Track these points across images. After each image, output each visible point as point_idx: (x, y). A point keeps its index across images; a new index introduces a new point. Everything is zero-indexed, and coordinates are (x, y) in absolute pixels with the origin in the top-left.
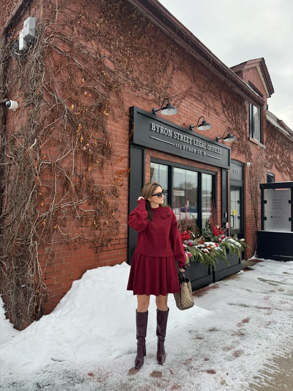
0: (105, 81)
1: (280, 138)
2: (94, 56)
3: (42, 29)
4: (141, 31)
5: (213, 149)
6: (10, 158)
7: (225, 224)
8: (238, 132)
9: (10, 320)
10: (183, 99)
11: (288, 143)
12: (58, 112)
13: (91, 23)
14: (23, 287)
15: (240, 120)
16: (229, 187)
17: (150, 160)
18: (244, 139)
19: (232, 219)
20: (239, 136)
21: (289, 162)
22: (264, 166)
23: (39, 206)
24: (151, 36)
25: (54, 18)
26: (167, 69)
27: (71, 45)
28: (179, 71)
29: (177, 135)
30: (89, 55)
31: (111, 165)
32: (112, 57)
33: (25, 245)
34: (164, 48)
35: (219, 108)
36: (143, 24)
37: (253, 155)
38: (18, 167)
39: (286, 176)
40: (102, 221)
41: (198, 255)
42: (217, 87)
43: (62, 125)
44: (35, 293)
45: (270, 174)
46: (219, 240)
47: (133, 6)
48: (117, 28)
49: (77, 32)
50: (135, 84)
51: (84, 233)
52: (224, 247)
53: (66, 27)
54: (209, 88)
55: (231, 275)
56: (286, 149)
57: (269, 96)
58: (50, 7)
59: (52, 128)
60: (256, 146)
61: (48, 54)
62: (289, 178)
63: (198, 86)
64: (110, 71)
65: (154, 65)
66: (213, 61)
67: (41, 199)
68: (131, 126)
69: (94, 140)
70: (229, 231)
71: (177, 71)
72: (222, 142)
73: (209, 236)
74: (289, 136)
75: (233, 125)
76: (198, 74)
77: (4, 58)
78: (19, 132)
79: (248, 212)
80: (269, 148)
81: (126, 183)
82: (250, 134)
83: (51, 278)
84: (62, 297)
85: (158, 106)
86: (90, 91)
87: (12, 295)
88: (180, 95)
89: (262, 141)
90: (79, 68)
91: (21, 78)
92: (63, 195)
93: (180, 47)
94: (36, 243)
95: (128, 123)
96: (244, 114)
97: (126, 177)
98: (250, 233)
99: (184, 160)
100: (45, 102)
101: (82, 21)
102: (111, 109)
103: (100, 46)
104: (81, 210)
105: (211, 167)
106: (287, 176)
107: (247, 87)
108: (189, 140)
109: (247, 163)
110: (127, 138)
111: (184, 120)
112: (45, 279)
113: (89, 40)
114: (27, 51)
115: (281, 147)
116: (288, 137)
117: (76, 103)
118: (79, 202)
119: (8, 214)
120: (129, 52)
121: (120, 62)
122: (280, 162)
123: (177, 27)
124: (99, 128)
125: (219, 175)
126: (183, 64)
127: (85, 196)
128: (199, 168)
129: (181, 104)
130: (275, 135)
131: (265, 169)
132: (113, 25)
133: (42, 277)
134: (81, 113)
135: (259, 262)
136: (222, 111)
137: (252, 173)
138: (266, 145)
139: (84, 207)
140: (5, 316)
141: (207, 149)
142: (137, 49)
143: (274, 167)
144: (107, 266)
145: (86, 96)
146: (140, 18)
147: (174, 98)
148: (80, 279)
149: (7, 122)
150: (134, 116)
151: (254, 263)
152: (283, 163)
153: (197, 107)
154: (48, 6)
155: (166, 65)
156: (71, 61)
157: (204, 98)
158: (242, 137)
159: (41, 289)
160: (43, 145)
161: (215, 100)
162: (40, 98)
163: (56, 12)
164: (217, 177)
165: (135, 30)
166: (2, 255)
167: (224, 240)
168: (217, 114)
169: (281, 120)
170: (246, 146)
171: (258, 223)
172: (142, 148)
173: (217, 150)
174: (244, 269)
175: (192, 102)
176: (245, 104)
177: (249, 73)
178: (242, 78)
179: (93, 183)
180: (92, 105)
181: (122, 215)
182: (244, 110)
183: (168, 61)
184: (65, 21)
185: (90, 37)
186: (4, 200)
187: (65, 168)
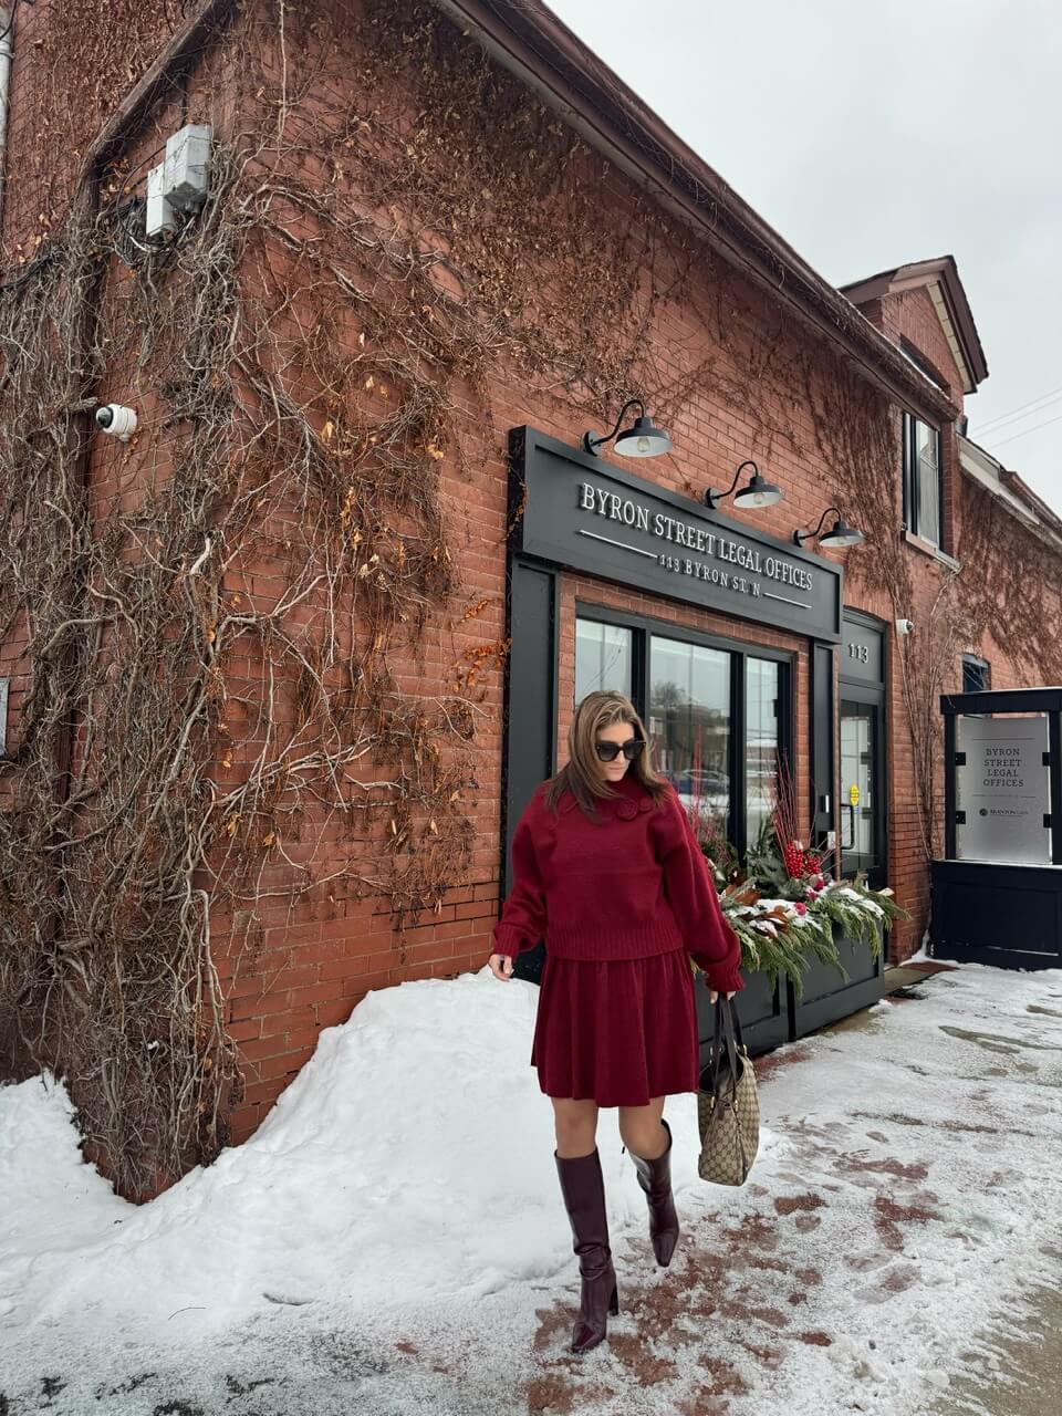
0: (431, 342)
1: (1007, 534)
2: (399, 257)
3: (231, 168)
4: (549, 170)
5: (785, 573)
6: (107, 600)
7: (823, 835)
8: (867, 513)
9: (98, 1165)
10: (684, 399)
11: (1035, 552)
12: (281, 448)
13: (388, 145)
14: (153, 1051)
15: (874, 471)
16: (836, 704)
17: (576, 610)
18: (887, 539)
19: (846, 820)
20: (869, 529)
21: (1037, 619)
22: (954, 631)
23: (216, 768)
24: (583, 186)
25: (272, 129)
26: (631, 297)
27: (323, 221)
28: (672, 303)
29: (665, 525)
30: (382, 253)
31: (449, 627)
32: (454, 260)
33: (161, 904)
34: (624, 225)
35: (804, 431)
36: (554, 146)
37: (916, 594)
38: (136, 631)
39: (1029, 668)
40: (417, 821)
41: (742, 942)
42: (798, 358)
43: (292, 493)
44: (200, 1069)
45: (973, 661)
46: (805, 892)
47: (524, 86)
48: (471, 161)
49: (344, 174)
50: (529, 351)
51: (358, 863)
52: (827, 915)
53: (311, 161)
54: (768, 362)
55: (849, 1016)
56: (1029, 572)
57: (969, 389)
58: (259, 94)
59: (260, 500)
60: (928, 561)
61: (252, 252)
62: (1038, 676)
63: (735, 355)
64: (447, 306)
65: (590, 285)
66: (788, 273)
67: (223, 743)
68: (515, 495)
69: (396, 541)
70: (838, 861)
71: (665, 305)
72: (814, 549)
73: (773, 876)
74: (1039, 526)
75: (849, 488)
76: (735, 314)
77: (89, 257)
78: (140, 515)
79: (902, 795)
80: (972, 569)
81: (495, 688)
82: (905, 520)
83: (249, 1019)
84: (286, 1087)
85: (604, 424)
86: (385, 376)
87: (109, 1079)
88: (675, 389)
89: (946, 543)
90: (348, 299)
91: (151, 329)
92: (294, 730)
93: (675, 223)
94: (206, 896)
95: (503, 483)
96: (887, 450)
97: (495, 669)
98: (908, 869)
99: (688, 611)
100: (240, 412)
101: (360, 139)
102: (450, 438)
103: (417, 223)
104: (351, 783)
105: (776, 635)
106: (1032, 666)
107: (898, 360)
108: (705, 540)
109: (898, 622)
110: (500, 535)
111: (688, 472)
112: (231, 1022)
113: (381, 203)
114: (176, 238)
115: (1010, 568)
116: (1033, 531)
117: (341, 416)
118: (345, 756)
119: (94, 795)
120: (509, 240)
121: (480, 274)
122: (1007, 617)
123: (672, 156)
124: (411, 500)
125: (802, 664)
126: (684, 279)
127: (364, 734)
128: (735, 639)
129: (679, 417)
130: (991, 523)
131: (958, 645)
132: (459, 151)
133: (222, 1016)
134: (357, 450)
135: (939, 971)
136: (812, 440)
137: (913, 656)
138: (959, 559)
139: (359, 771)
140: (81, 1151)
141: (764, 575)
142: (536, 231)
143: (986, 635)
144: (433, 980)
145: (370, 393)
146: (546, 127)
147: (653, 398)
148: (343, 1023)
149: (94, 475)
150: (524, 462)
151: (924, 974)
152: (1017, 622)
153: (729, 426)
154: (254, 90)
155: (630, 285)
156: (324, 274)
157: (753, 395)
158: (879, 530)
159: (218, 1058)
160: (231, 559)
161: (788, 404)
162: (224, 400)
163: (278, 108)
164: (797, 669)
165: (530, 167)
166: (70, 939)
167: (823, 893)
168: (798, 451)
169: (1014, 473)
170: (892, 563)
171: (935, 833)
172: (551, 569)
173: (798, 576)
174: (890, 995)
175: (713, 410)
176: (891, 415)
177: (902, 309)
178: (879, 327)
179: (391, 690)
180: (391, 424)
181: (482, 802)
182: (885, 435)
183: (637, 269)
184: (305, 141)
185: (386, 191)
186: (79, 747)
187: (303, 639)
